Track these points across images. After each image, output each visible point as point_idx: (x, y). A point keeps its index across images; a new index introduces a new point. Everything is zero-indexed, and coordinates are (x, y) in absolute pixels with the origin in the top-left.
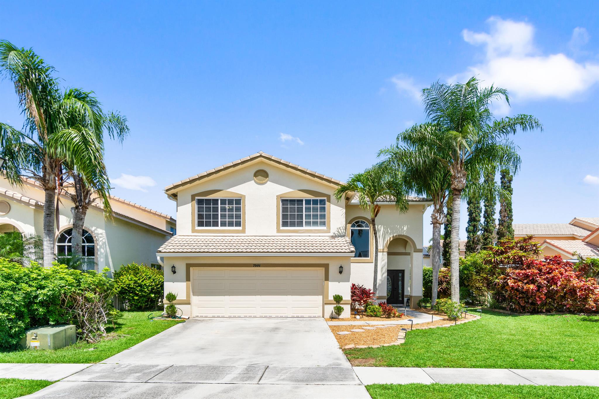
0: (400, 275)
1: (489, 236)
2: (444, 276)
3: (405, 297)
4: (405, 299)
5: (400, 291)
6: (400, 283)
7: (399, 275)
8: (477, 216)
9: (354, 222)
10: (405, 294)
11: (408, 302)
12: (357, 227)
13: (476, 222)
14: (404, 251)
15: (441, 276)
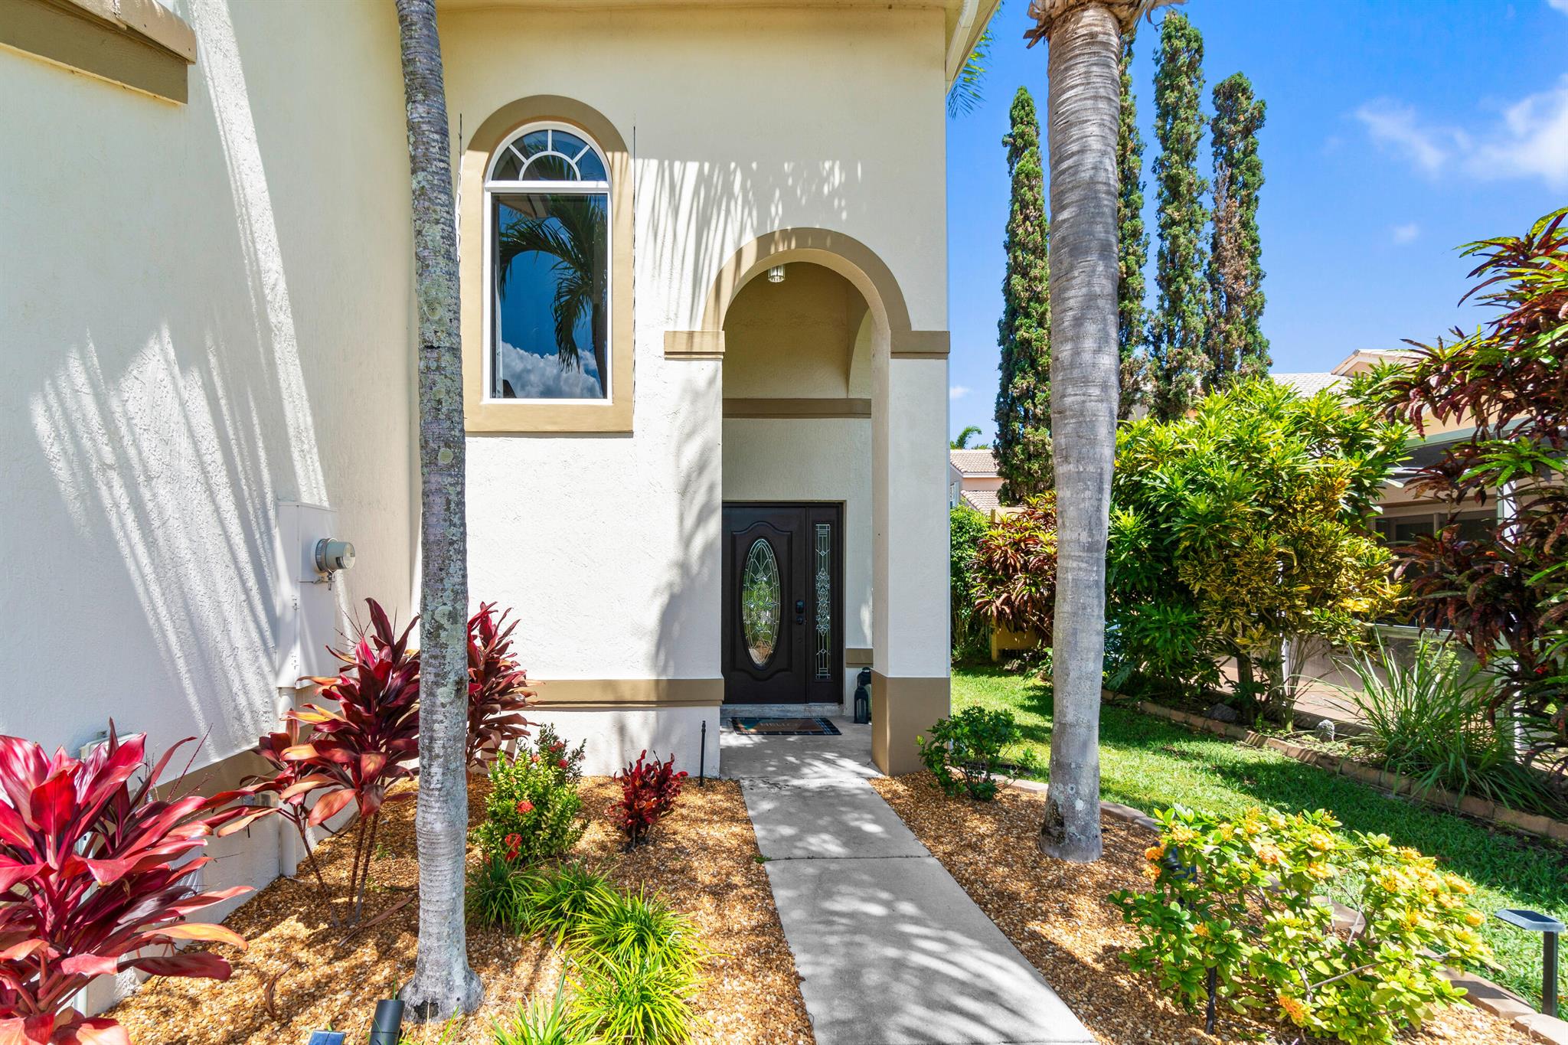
0: (823, 531)
1: (1187, 358)
2: (1016, 544)
3: (852, 665)
4: (851, 675)
5: (823, 627)
6: (823, 576)
7: (814, 533)
8: (1133, 274)
9: (507, 142)
10: (849, 644)
11: (861, 695)
12: (529, 176)
13: (1131, 301)
14: (840, 394)
15: (1001, 542)
